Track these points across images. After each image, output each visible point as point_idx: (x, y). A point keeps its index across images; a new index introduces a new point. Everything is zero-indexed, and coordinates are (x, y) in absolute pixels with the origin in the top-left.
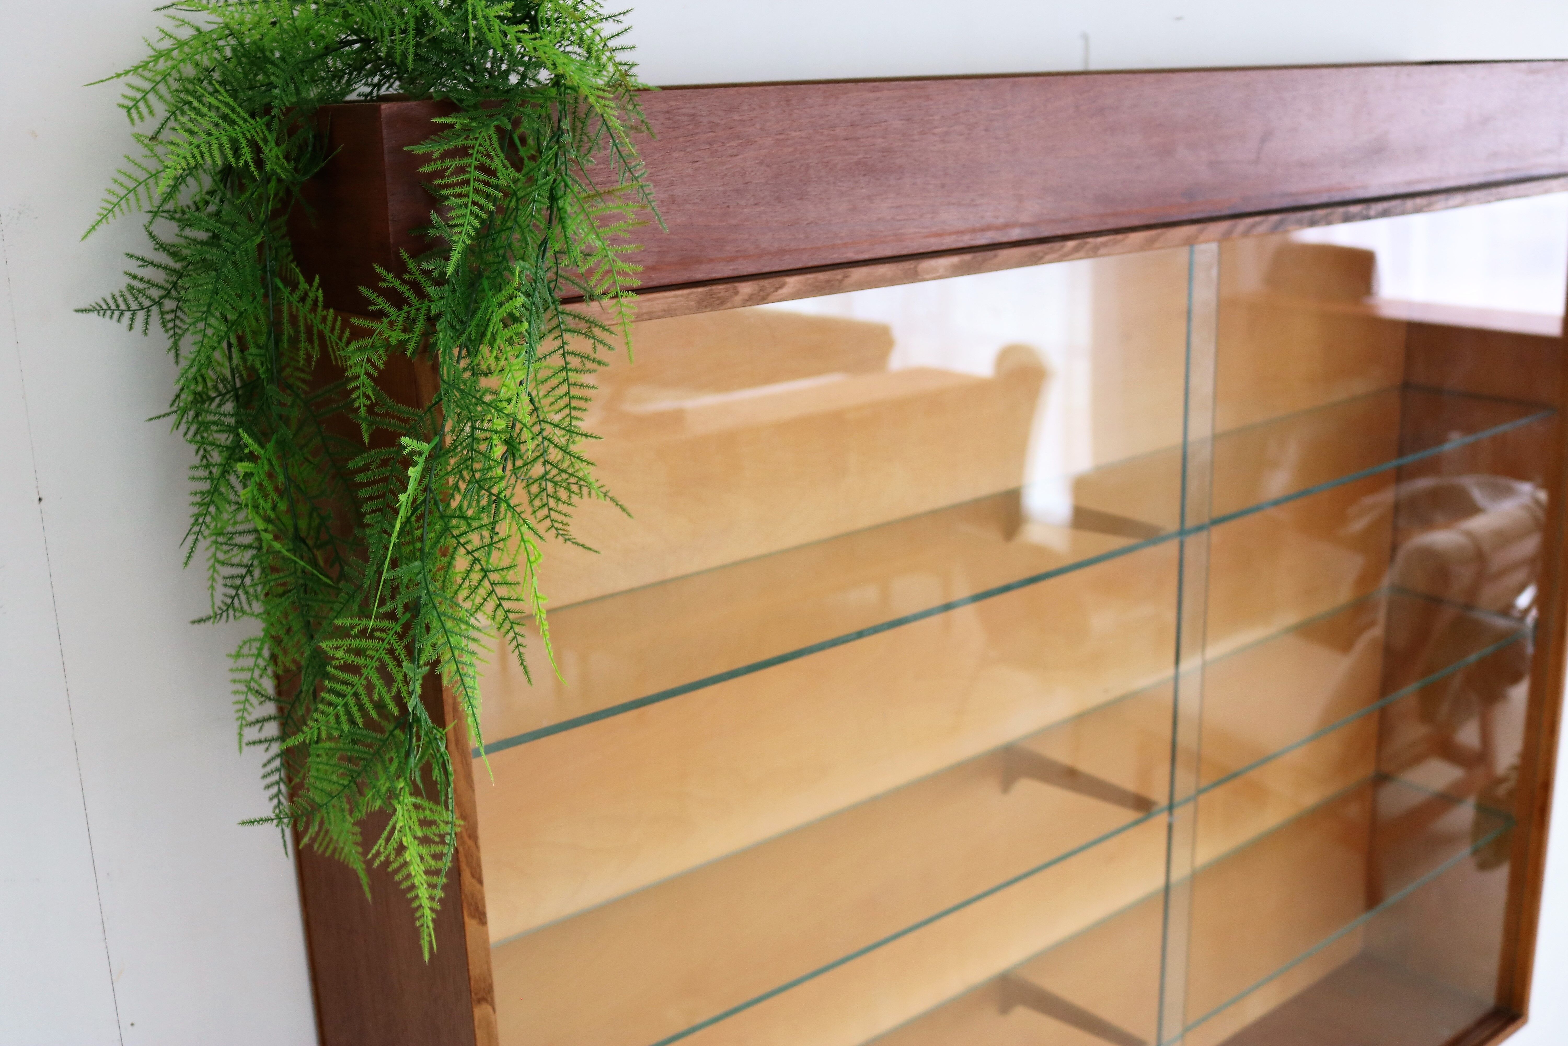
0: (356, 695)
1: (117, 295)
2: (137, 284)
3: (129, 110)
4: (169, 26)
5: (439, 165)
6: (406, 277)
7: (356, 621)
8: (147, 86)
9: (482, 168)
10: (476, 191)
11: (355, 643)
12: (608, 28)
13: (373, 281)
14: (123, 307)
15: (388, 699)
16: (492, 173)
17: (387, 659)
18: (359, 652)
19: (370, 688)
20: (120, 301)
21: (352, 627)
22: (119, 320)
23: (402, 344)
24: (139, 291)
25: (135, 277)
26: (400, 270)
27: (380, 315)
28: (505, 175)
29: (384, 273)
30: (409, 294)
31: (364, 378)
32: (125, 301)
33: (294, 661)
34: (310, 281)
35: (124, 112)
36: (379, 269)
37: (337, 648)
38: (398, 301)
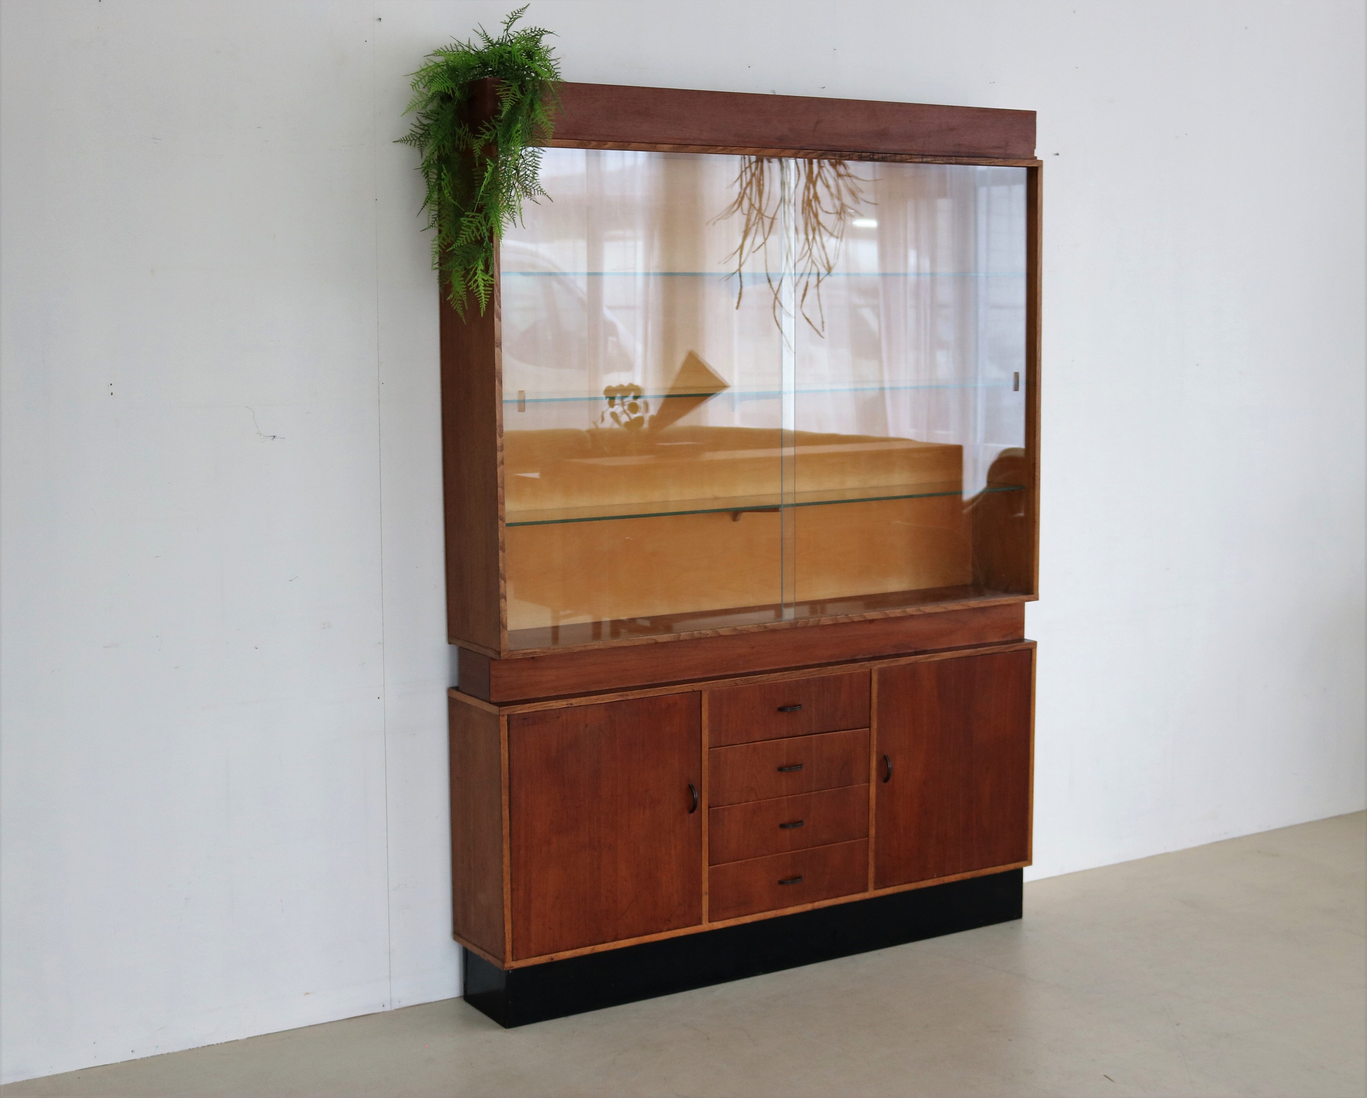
0: (469, 235)
1: (407, 136)
2: (413, 133)
3: (413, 86)
4: (427, 62)
5: (502, 93)
6: (491, 124)
7: (470, 213)
8: (418, 79)
9: (513, 94)
10: (511, 99)
11: (470, 219)
12: (553, 63)
13: (482, 125)
14: (408, 139)
15: (477, 235)
16: (516, 95)
17: (478, 224)
18: (470, 222)
19: (473, 232)
20: (408, 138)
21: (469, 215)
22: (407, 144)
23: (489, 139)
24: (414, 135)
25: (412, 131)
26: (489, 122)
27: (483, 134)
28: (519, 95)
29: (485, 123)
30: (491, 128)
31: (478, 150)
32: (409, 138)
33: (451, 240)
34: (465, 126)
35: (411, 86)
36: (484, 122)
37: (465, 220)
38: (488, 129)
